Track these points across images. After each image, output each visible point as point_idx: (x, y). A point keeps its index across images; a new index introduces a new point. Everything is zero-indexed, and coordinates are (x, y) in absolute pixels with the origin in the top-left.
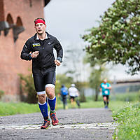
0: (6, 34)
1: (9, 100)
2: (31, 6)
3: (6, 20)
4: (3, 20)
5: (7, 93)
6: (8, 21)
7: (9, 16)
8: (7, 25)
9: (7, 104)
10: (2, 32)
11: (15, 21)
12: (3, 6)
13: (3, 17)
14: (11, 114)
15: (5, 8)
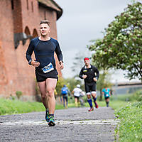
0: (24, 44)
1: (26, 99)
2: (45, 19)
3: (24, 31)
4: (22, 32)
5: (25, 94)
7: (27, 28)
8: (25, 36)
9: (25, 104)
10: (21, 42)
11: (32, 33)
12: (21, 20)
13: (22, 29)
14: (28, 112)
15: (23, 21)
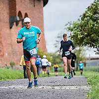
0: (17, 25)
1: (18, 69)
2: (34, 6)
3: (17, 15)
5: (17, 64)
7: (20, 12)
8: (18, 19)
9: (17, 72)
10: (15, 23)
11: (23, 16)
13: (16, 13)
14: (19, 79)
15: (17, 7)
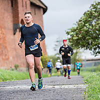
1: (22, 71)
2: (35, 14)
4: (19, 23)
5: (21, 66)
6: (21, 23)
7: (22, 20)
10: (18, 30)
12: (18, 14)
13: (19, 21)
15: (20, 15)
